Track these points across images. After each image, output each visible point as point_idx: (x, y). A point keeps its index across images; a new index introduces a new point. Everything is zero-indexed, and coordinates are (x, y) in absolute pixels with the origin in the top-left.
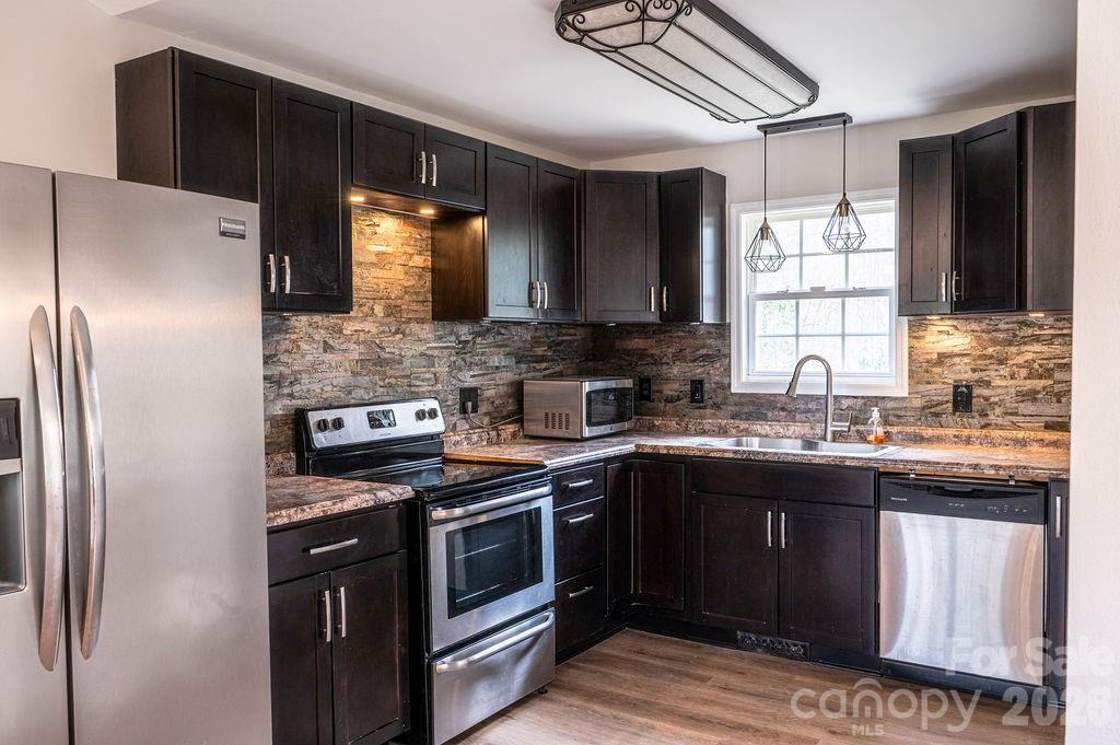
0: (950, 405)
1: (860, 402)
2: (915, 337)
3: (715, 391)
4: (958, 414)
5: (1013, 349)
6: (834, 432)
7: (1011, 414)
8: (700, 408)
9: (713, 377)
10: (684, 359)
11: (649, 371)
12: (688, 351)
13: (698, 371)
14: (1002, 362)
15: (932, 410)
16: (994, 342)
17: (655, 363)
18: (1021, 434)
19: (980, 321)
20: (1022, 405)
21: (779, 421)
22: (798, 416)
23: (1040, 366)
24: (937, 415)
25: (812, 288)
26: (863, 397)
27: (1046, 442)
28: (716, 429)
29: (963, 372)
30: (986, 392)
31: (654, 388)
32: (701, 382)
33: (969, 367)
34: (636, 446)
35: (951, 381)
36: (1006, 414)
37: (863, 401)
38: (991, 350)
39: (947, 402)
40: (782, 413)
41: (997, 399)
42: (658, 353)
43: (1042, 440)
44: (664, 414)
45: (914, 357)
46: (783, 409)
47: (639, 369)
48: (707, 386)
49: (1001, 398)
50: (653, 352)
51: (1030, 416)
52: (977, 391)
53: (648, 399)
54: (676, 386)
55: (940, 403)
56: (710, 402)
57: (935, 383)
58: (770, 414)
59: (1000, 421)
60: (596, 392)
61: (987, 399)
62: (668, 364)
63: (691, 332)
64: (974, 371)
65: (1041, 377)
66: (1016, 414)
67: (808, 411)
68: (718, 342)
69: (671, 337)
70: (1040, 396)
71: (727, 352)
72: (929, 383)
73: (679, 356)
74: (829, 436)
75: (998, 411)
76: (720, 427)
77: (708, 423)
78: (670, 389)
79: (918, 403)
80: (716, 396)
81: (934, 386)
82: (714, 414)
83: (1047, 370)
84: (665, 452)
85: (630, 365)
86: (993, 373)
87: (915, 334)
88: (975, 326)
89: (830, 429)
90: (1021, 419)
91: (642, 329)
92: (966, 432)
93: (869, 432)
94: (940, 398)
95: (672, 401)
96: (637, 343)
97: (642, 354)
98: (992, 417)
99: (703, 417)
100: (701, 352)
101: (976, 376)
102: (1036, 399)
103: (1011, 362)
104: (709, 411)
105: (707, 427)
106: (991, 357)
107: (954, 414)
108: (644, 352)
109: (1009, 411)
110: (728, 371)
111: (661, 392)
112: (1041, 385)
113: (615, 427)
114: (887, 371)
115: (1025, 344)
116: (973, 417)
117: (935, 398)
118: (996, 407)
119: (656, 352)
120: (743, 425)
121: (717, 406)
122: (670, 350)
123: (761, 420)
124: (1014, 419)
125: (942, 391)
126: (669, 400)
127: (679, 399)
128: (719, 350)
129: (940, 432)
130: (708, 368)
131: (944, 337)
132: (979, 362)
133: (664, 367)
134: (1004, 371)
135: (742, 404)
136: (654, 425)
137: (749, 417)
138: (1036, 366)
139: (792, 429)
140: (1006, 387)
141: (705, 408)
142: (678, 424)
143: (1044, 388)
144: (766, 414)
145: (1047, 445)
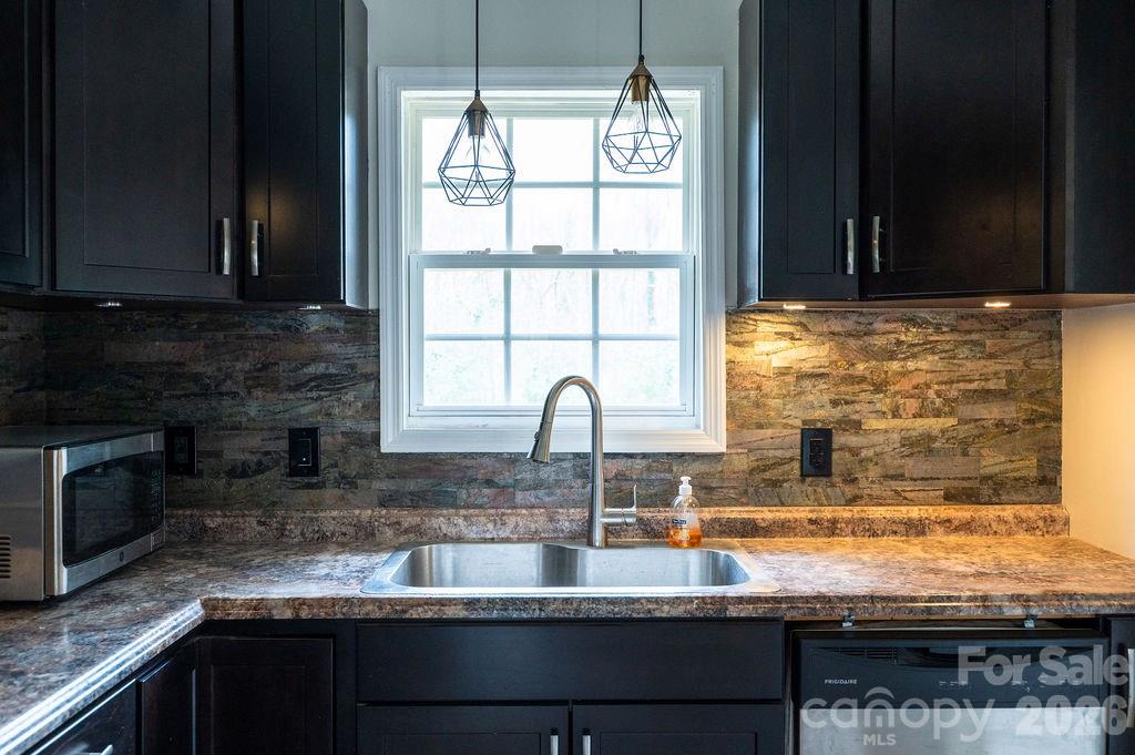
0: (796, 465)
1: (640, 464)
2: (738, 344)
3: (343, 450)
4: (809, 480)
5: (895, 366)
6: (607, 529)
7: (894, 477)
8: (309, 486)
9: (338, 422)
10: (273, 385)
11: (187, 411)
12: (283, 366)
13: (305, 410)
14: (879, 388)
15: (767, 475)
16: (868, 353)
17: (205, 393)
18: (915, 512)
19: (844, 316)
20: (910, 462)
21: (480, 507)
22: (519, 496)
23: (938, 394)
24: (776, 484)
25: (535, 248)
26: (645, 456)
27: (956, 523)
28: (351, 530)
29: (818, 407)
30: (853, 440)
31: (200, 446)
32: (313, 433)
33: (826, 398)
34: (205, 605)
35: (798, 423)
36: (886, 477)
37: (644, 463)
38: (861, 367)
39: (792, 459)
40: (486, 491)
41: (870, 453)
42: (209, 371)
43: (949, 521)
44: (225, 503)
45: (736, 380)
46: (489, 483)
47: (165, 405)
48: (325, 441)
49: (878, 449)
50: (199, 369)
51: (923, 479)
52: (839, 439)
53: (189, 470)
54: (255, 441)
55: (781, 462)
56: (333, 474)
57: (770, 425)
58: (463, 494)
59: (876, 490)
60: (86, 471)
61: (855, 452)
62: (234, 395)
63: (288, 328)
64: (835, 403)
65: (938, 414)
66: (900, 477)
67: (537, 485)
68: (351, 350)
69: (241, 337)
70: (937, 445)
71: (369, 369)
72: (760, 426)
73: (262, 377)
74: (598, 535)
75: (874, 472)
76: (358, 526)
77: (331, 518)
78: (237, 450)
79: (742, 463)
80: (347, 461)
81: (769, 432)
82: (342, 498)
83: (947, 401)
84: (288, 614)
85: (143, 397)
86: (865, 408)
87: (736, 338)
88: (836, 326)
89: (600, 521)
90: (908, 486)
91: (171, 314)
92: (827, 513)
93: (677, 524)
94: (779, 453)
95: (244, 475)
96: (159, 349)
97: (173, 374)
98: (863, 483)
99: (316, 506)
100: (311, 370)
101: (837, 413)
102: (930, 451)
103: (893, 389)
104: (330, 493)
105: (329, 527)
106: (863, 379)
107: (803, 481)
108: (178, 370)
109: (891, 472)
110: (373, 408)
111: (218, 454)
112: (939, 426)
113: (131, 551)
114: (676, 404)
115: (914, 356)
116: (833, 485)
117: (771, 453)
118: (870, 466)
119: (206, 369)
120: (409, 518)
121: (348, 482)
122: (239, 365)
123: (448, 506)
124: (898, 485)
125: (783, 439)
126: (239, 472)
127: (260, 468)
128: (353, 367)
129: (783, 514)
130: (327, 403)
131: (785, 343)
132: (843, 389)
133: (227, 401)
134: (883, 402)
135: (403, 475)
136: (205, 529)
137: (418, 501)
138: (931, 394)
139: (511, 521)
140: (886, 431)
141: (321, 486)
142: (260, 523)
143: (943, 432)
144: (454, 496)
145: (957, 529)
